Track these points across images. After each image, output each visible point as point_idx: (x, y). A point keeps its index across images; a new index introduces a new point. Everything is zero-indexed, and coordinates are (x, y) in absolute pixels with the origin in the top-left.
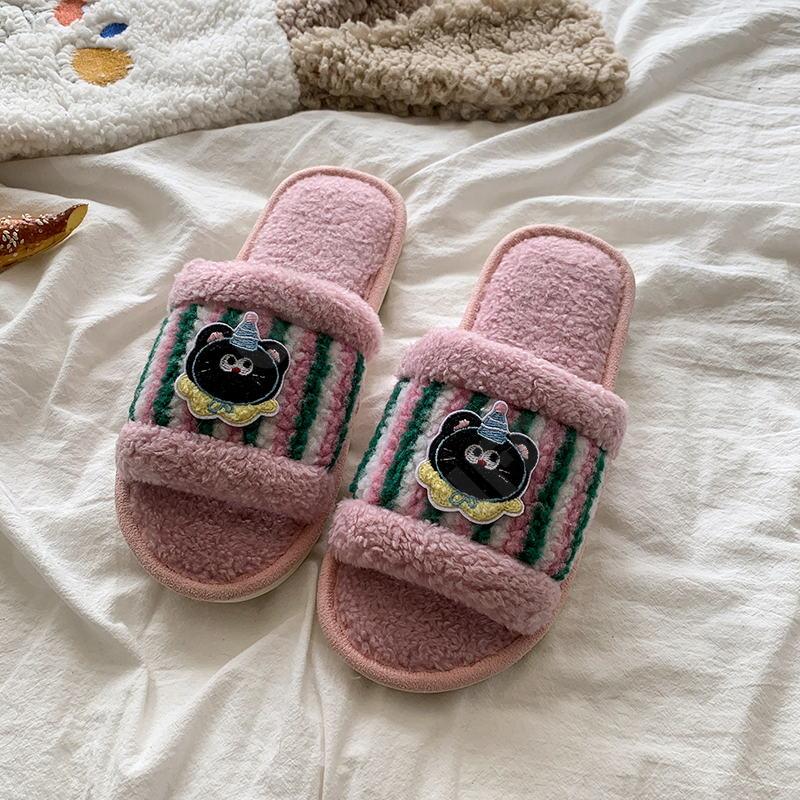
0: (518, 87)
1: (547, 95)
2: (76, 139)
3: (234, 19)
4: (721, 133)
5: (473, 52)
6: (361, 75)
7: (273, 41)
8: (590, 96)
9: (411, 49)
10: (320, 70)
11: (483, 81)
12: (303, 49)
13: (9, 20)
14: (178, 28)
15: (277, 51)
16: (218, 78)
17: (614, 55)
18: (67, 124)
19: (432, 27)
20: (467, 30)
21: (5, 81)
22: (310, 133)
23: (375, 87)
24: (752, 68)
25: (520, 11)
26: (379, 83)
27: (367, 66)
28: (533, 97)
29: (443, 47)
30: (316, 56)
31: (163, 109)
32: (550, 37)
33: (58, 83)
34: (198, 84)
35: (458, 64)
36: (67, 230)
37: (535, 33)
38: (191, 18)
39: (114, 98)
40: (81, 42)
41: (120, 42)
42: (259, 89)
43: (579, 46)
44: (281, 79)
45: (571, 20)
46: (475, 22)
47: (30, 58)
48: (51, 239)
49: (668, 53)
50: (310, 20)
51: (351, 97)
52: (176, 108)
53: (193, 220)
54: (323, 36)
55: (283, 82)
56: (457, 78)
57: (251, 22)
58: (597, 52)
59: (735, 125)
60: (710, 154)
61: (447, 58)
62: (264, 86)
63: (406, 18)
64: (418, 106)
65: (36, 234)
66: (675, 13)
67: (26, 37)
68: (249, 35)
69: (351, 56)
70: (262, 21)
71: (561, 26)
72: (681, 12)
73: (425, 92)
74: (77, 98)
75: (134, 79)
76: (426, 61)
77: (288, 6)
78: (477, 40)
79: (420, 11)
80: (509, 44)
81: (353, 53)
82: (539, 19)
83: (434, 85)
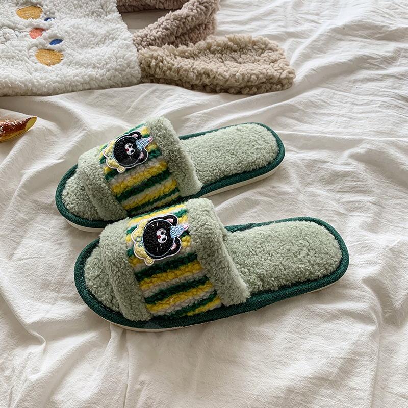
0: (243, 78)
1: (257, 83)
2: (34, 88)
3: (113, 40)
4: (337, 106)
5: (223, 62)
6: (170, 69)
7: (130, 51)
8: (277, 85)
9: (194, 59)
10: (151, 65)
11: (227, 75)
12: (144, 55)
13: (8, 34)
14: (87, 43)
15: (132, 56)
16: (103, 66)
17: (289, 67)
18: (31, 81)
19: (205, 50)
20: (221, 52)
21: (3, 61)
22: (145, 94)
23: (177, 75)
24: (354, 78)
25: (246, 45)
26: (178, 73)
27: (173, 65)
28: (250, 84)
29: (210, 59)
30: (150, 59)
31: (76, 78)
32: (259, 58)
33: (28, 63)
34: (94, 68)
35: (216, 66)
36: (26, 129)
37: (253, 56)
38: (93, 39)
39: (54, 71)
40: (41, 47)
41: (59, 47)
42: (122, 72)
43: (273, 63)
44: (133, 68)
45: (270, 51)
46: (225, 49)
47: (16, 51)
48: (18, 132)
49: (315, 69)
50: (148, 43)
51: (164, 79)
52: (83, 78)
53: (86, 128)
54: (154, 50)
55: (133, 70)
56: (215, 73)
57: (120, 42)
58: (281, 65)
59: (344, 103)
60: (332, 115)
61: (211, 64)
62: (124, 71)
63: (193, 45)
64: (196, 85)
65: (11, 129)
66: (319, 52)
67: (15, 42)
68: (119, 47)
69: (166, 60)
70: (126, 42)
71: (265, 53)
72: (321, 52)
73: (200, 78)
74: (36, 70)
75: (64, 64)
76: (201, 64)
77: (138, 36)
78: (225, 57)
79: (200, 42)
80: (240, 60)
81: (167, 58)
82: (255, 50)
83: (204, 76)
